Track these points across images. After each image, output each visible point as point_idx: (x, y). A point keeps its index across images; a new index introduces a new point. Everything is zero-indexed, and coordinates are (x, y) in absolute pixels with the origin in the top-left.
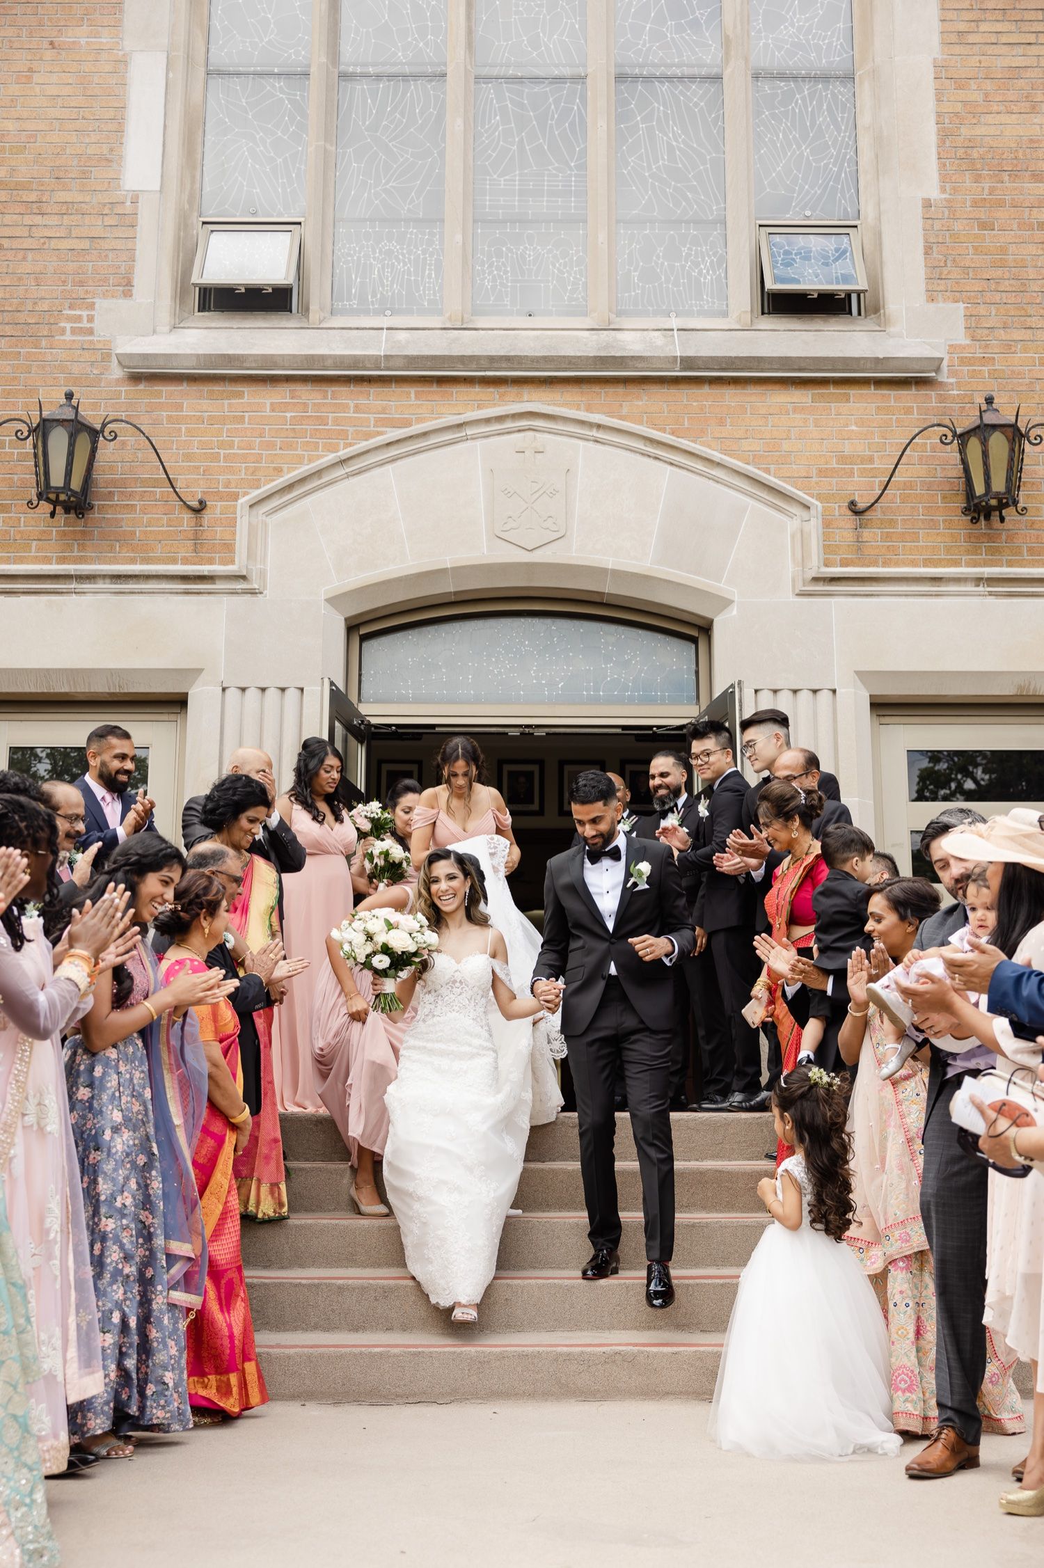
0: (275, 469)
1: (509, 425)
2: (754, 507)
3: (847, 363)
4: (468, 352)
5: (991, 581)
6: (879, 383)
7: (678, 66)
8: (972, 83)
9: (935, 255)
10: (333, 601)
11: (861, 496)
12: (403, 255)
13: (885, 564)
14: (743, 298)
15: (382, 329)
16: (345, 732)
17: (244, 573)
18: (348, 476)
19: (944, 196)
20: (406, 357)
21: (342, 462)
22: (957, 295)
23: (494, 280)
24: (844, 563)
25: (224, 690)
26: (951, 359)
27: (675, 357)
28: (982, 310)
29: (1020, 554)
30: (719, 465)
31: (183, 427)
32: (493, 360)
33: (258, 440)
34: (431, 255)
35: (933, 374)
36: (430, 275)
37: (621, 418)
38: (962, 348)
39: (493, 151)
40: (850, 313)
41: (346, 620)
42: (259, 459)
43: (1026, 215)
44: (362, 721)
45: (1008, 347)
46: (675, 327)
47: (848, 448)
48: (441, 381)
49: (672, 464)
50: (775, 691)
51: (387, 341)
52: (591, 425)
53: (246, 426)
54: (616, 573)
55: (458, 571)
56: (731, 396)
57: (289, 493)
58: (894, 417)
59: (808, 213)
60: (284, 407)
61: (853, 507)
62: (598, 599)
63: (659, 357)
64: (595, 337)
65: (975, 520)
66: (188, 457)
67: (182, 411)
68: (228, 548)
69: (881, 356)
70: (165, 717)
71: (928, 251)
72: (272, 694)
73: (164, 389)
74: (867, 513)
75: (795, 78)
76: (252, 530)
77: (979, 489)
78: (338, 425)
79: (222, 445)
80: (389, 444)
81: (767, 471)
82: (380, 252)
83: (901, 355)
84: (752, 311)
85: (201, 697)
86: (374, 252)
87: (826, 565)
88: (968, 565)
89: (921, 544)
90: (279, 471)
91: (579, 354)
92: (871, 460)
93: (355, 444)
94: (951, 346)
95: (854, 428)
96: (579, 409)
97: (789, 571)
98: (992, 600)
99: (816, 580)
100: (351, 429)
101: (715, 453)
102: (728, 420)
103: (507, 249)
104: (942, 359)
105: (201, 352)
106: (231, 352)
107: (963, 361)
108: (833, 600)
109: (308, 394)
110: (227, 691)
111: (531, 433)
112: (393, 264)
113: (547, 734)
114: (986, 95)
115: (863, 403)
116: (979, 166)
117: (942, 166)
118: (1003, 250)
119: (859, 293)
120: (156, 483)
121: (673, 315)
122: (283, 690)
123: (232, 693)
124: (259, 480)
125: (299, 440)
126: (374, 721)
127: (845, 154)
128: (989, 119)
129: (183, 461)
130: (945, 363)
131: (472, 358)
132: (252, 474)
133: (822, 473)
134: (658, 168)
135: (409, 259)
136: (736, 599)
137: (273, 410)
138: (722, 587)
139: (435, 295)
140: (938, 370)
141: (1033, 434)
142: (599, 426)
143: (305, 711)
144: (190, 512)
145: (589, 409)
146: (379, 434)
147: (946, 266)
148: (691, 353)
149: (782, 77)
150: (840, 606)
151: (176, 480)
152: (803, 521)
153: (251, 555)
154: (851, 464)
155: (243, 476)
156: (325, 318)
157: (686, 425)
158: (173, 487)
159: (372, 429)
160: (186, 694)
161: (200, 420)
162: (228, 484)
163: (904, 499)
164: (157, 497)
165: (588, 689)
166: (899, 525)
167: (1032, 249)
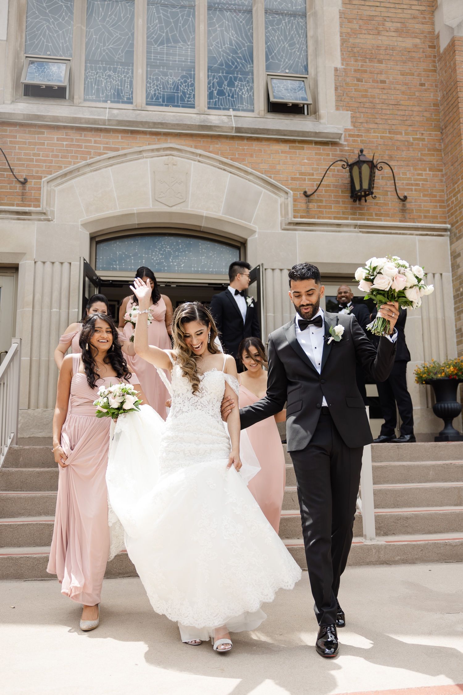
0: (59, 166)
1: (162, 153)
2: (265, 192)
3: (304, 133)
4: (144, 120)
5: (361, 226)
6: (317, 143)
7: (234, 5)
8: (355, 22)
9: (339, 91)
10: (85, 225)
11: (309, 189)
12: (116, 77)
13: (318, 218)
14: (261, 104)
15: (106, 108)
16: (90, 283)
17: (45, 211)
18: (91, 171)
19: (343, 67)
20: (117, 120)
21: (89, 165)
22: (347, 108)
23: (155, 91)
24: (302, 217)
25: (35, 262)
26: (345, 135)
27: (233, 127)
28: (358, 115)
29: (372, 216)
30: (251, 174)
31: (17, 146)
32: (155, 124)
33: (51, 153)
34: (128, 78)
35: (338, 140)
36: (127, 87)
37: (210, 152)
38: (350, 130)
39: (155, 35)
40: (304, 114)
41: (90, 234)
42: (51, 162)
43: (375, 77)
44: (97, 278)
45: (368, 131)
46: (232, 115)
47: (303, 169)
48: (133, 132)
49: (231, 173)
50: (273, 270)
51: (109, 113)
52: (197, 154)
53: (46, 147)
54: (207, 218)
55: (140, 214)
56: (256, 146)
57: (65, 177)
58: (322, 157)
59: (287, 71)
60: (63, 139)
61: (305, 193)
62: (198, 229)
63: (226, 127)
64: (198, 117)
65: (355, 201)
66: (19, 159)
67: (16, 139)
68: (37, 201)
69: (317, 131)
70: (9, 274)
71: (336, 89)
72: (57, 265)
73: (8, 128)
74: (312, 196)
75: (282, 14)
76: (48, 192)
77: (358, 187)
78: (87, 149)
79: (34, 155)
80: (110, 158)
81: (270, 177)
82: (106, 75)
83: (325, 131)
84: (264, 110)
85: (25, 266)
86: (103, 76)
87: (294, 218)
88: (352, 219)
89: (333, 210)
90: (60, 168)
91: (192, 123)
92: (313, 175)
93: (94, 157)
94: (345, 129)
95: (306, 161)
96: (191, 147)
97: (279, 219)
98: (361, 234)
99: (290, 224)
100: (92, 151)
101: (249, 169)
102: (254, 155)
103: (161, 78)
104: (342, 134)
105: (25, 113)
106: (39, 113)
107: (350, 136)
108: (297, 232)
109: (75, 136)
110: (37, 263)
111: (171, 157)
112: (111, 81)
113: (177, 286)
114: (360, 26)
115: (309, 151)
116: (357, 55)
117: (342, 54)
118: (366, 91)
119: (308, 105)
120: (5, 170)
121: (231, 110)
122: (62, 263)
123: (39, 264)
124: (51, 171)
125: (70, 154)
126: (102, 278)
127: (302, 47)
128: (361, 36)
129: (17, 161)
130: (343, 136)
131: (146, 123)
132: (49, 168)
133: (293, 179)
134: (225, 48)
135: (118, 80)
136: (257, 230)
137: (58, 141)
138: (251, 225)
139: (129, 96)
140: (340, 138)
141: (379, 166)
142: (200, 155)
143: (72, 273)
144: (20, 183)
145: (196, 147)
146: (105, 153)
147: (343, 96)
148: (239, 126)
149: (277, 13)
150: (300, 235)
151: (14, 169)
152: (285, 199)
153: (48, 204)
154: (305, 176)
155: (44, 169)
156: (81, 102)
157: (237, 156)
158: (12, 172)
159: (102, 151)
160: (18, 264)
161: (25, 143)
162: (37, 172)
163: (326, 191)
164: (5, 176)
165: (194, 267)
166: (324, 202)
167: (378, 91)
